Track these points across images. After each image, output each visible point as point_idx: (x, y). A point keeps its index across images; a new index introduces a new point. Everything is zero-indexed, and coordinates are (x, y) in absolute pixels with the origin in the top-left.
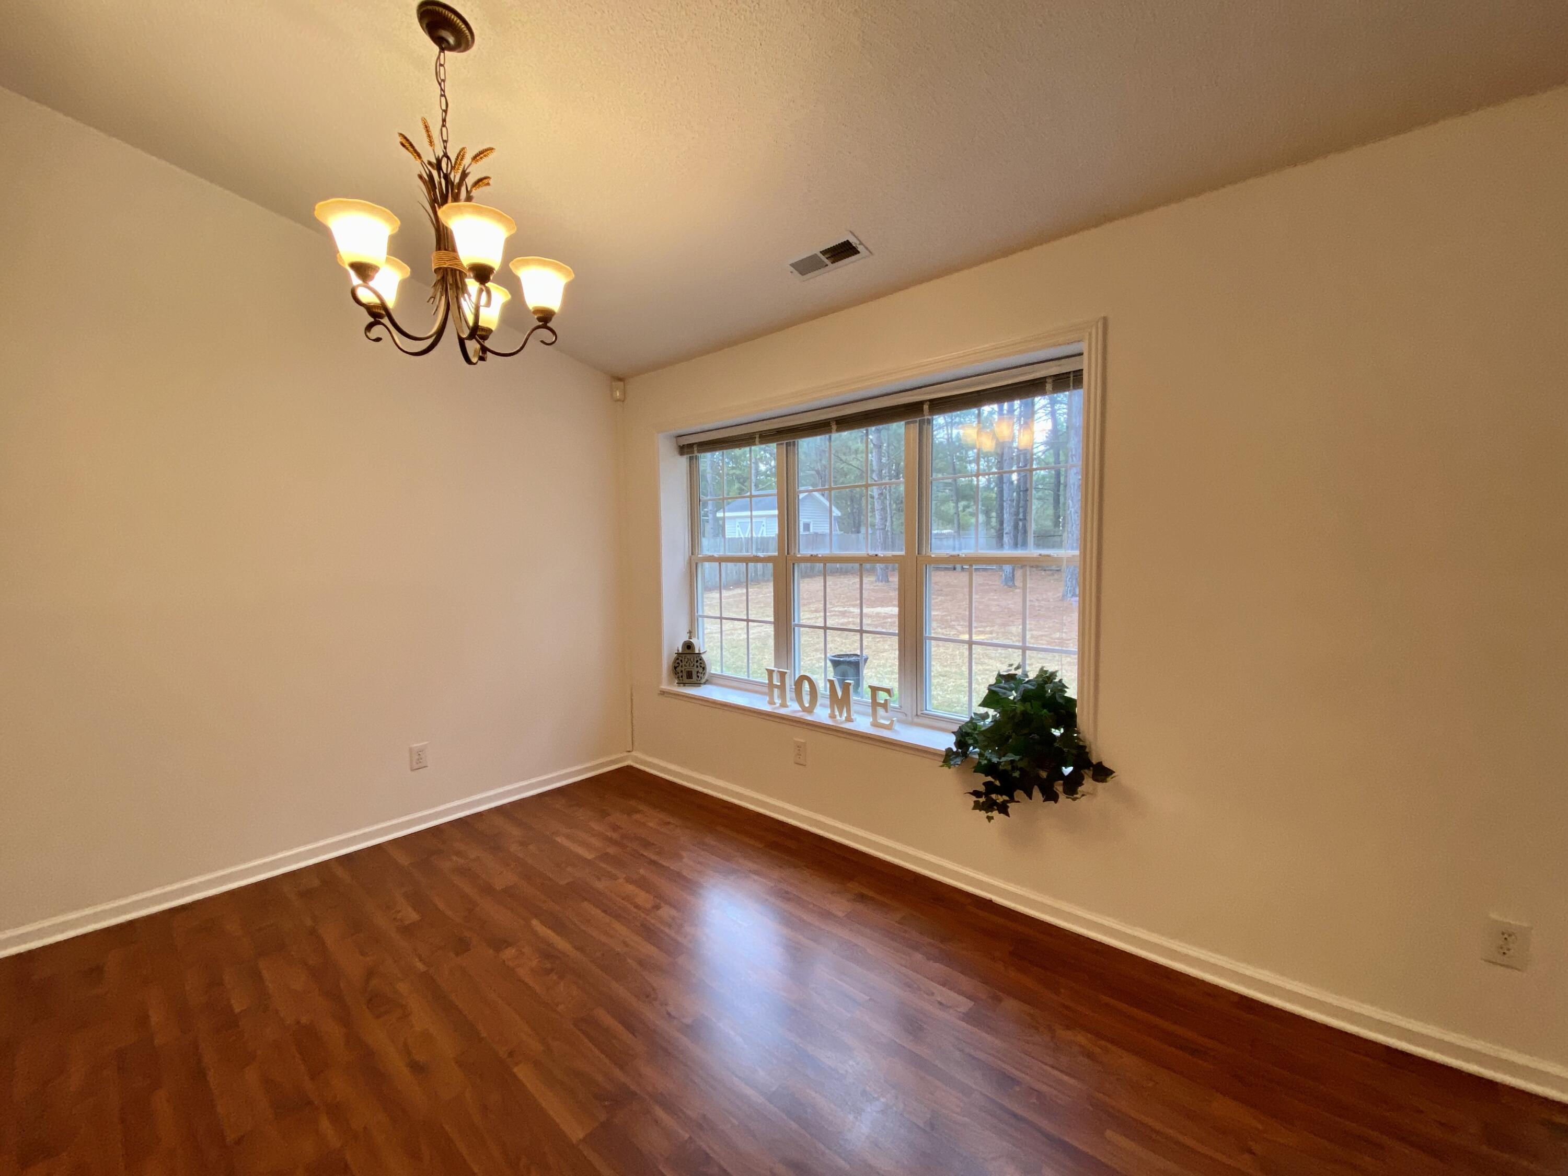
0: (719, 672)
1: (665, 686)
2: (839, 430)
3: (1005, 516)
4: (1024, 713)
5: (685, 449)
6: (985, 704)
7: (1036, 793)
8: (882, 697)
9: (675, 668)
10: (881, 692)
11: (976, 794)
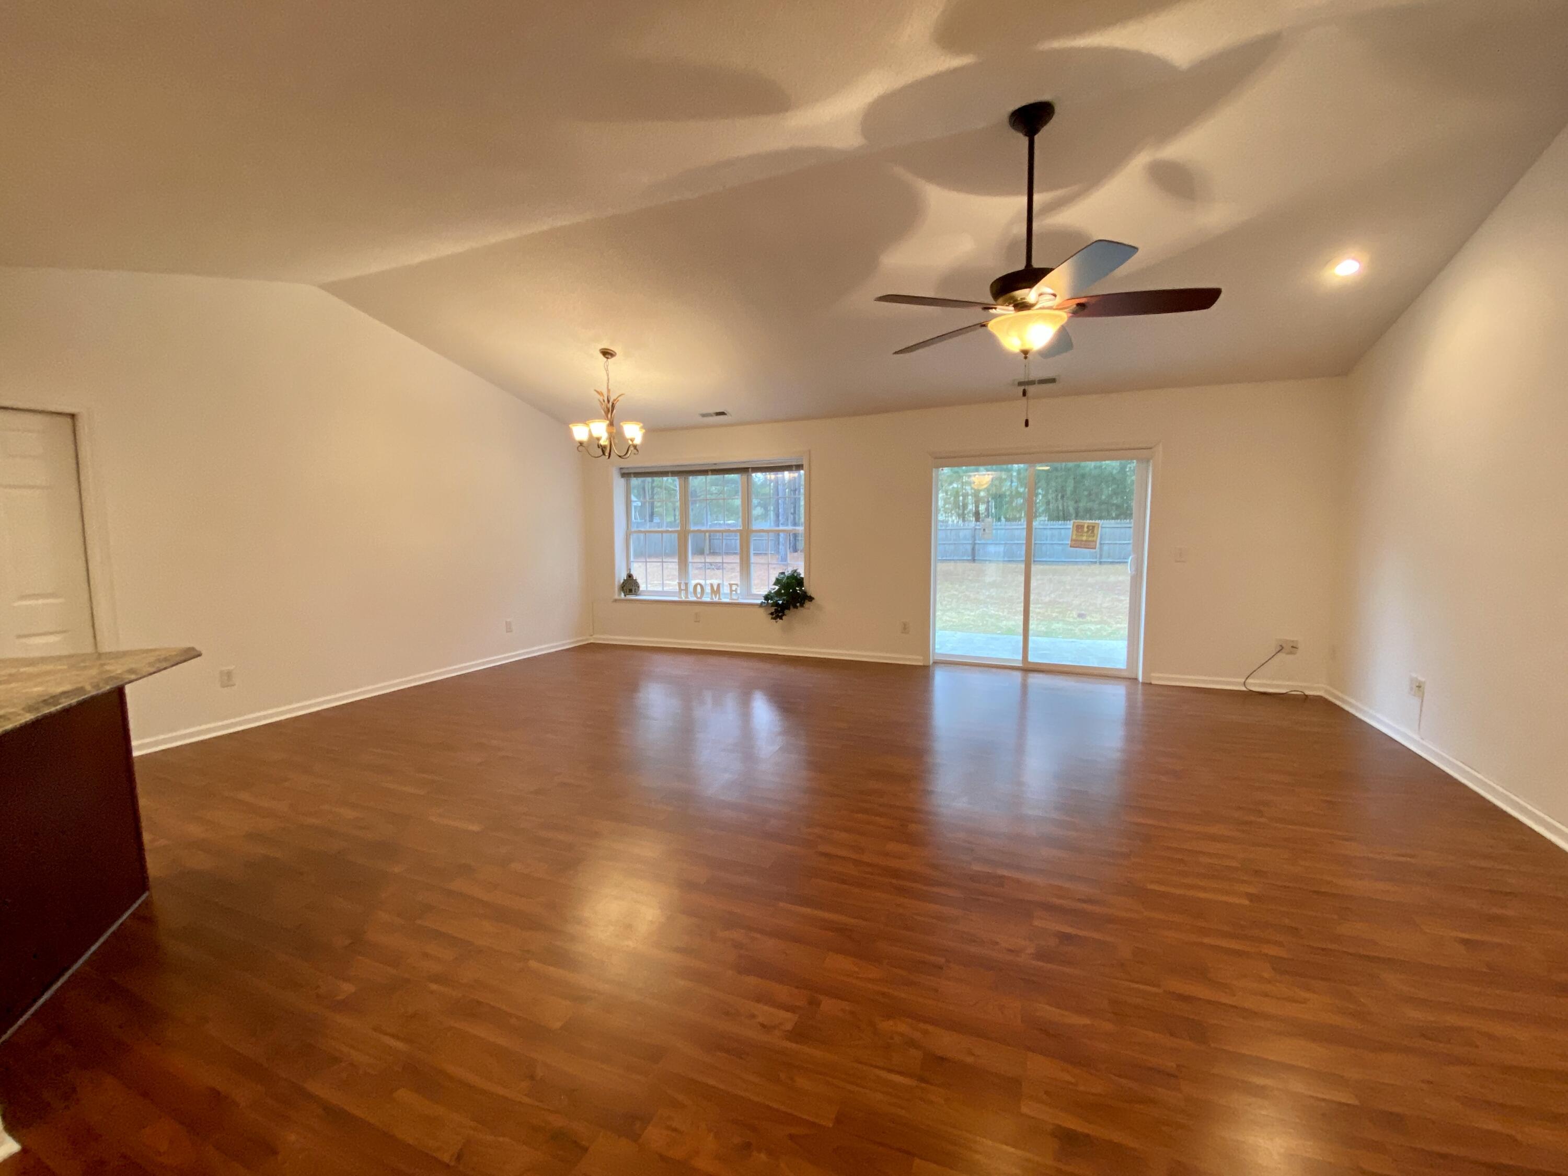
0: (645, 589)
1: (616, 597)
2: (712, 474)
3: (780, 510)
4: (787, 583)
5: (626, 475)
6: (775, 584)
7: (791, 607)
8: (734, 588)
9: (622, 587)
10: (733, 586)
11: (772, 614)
